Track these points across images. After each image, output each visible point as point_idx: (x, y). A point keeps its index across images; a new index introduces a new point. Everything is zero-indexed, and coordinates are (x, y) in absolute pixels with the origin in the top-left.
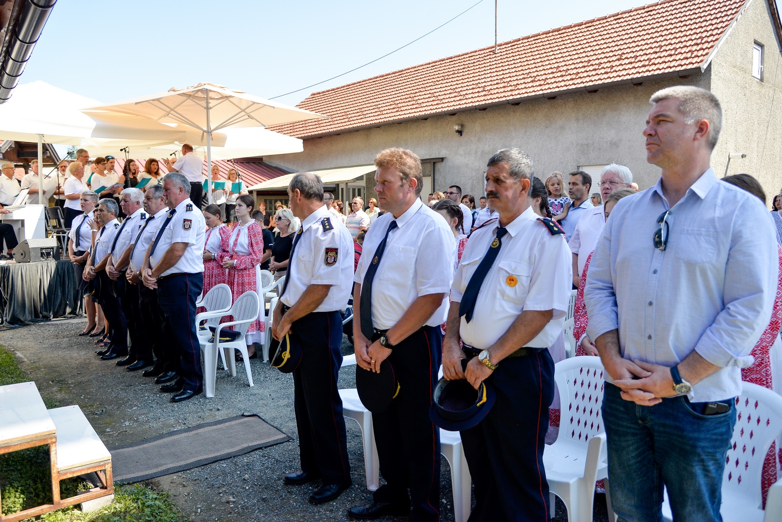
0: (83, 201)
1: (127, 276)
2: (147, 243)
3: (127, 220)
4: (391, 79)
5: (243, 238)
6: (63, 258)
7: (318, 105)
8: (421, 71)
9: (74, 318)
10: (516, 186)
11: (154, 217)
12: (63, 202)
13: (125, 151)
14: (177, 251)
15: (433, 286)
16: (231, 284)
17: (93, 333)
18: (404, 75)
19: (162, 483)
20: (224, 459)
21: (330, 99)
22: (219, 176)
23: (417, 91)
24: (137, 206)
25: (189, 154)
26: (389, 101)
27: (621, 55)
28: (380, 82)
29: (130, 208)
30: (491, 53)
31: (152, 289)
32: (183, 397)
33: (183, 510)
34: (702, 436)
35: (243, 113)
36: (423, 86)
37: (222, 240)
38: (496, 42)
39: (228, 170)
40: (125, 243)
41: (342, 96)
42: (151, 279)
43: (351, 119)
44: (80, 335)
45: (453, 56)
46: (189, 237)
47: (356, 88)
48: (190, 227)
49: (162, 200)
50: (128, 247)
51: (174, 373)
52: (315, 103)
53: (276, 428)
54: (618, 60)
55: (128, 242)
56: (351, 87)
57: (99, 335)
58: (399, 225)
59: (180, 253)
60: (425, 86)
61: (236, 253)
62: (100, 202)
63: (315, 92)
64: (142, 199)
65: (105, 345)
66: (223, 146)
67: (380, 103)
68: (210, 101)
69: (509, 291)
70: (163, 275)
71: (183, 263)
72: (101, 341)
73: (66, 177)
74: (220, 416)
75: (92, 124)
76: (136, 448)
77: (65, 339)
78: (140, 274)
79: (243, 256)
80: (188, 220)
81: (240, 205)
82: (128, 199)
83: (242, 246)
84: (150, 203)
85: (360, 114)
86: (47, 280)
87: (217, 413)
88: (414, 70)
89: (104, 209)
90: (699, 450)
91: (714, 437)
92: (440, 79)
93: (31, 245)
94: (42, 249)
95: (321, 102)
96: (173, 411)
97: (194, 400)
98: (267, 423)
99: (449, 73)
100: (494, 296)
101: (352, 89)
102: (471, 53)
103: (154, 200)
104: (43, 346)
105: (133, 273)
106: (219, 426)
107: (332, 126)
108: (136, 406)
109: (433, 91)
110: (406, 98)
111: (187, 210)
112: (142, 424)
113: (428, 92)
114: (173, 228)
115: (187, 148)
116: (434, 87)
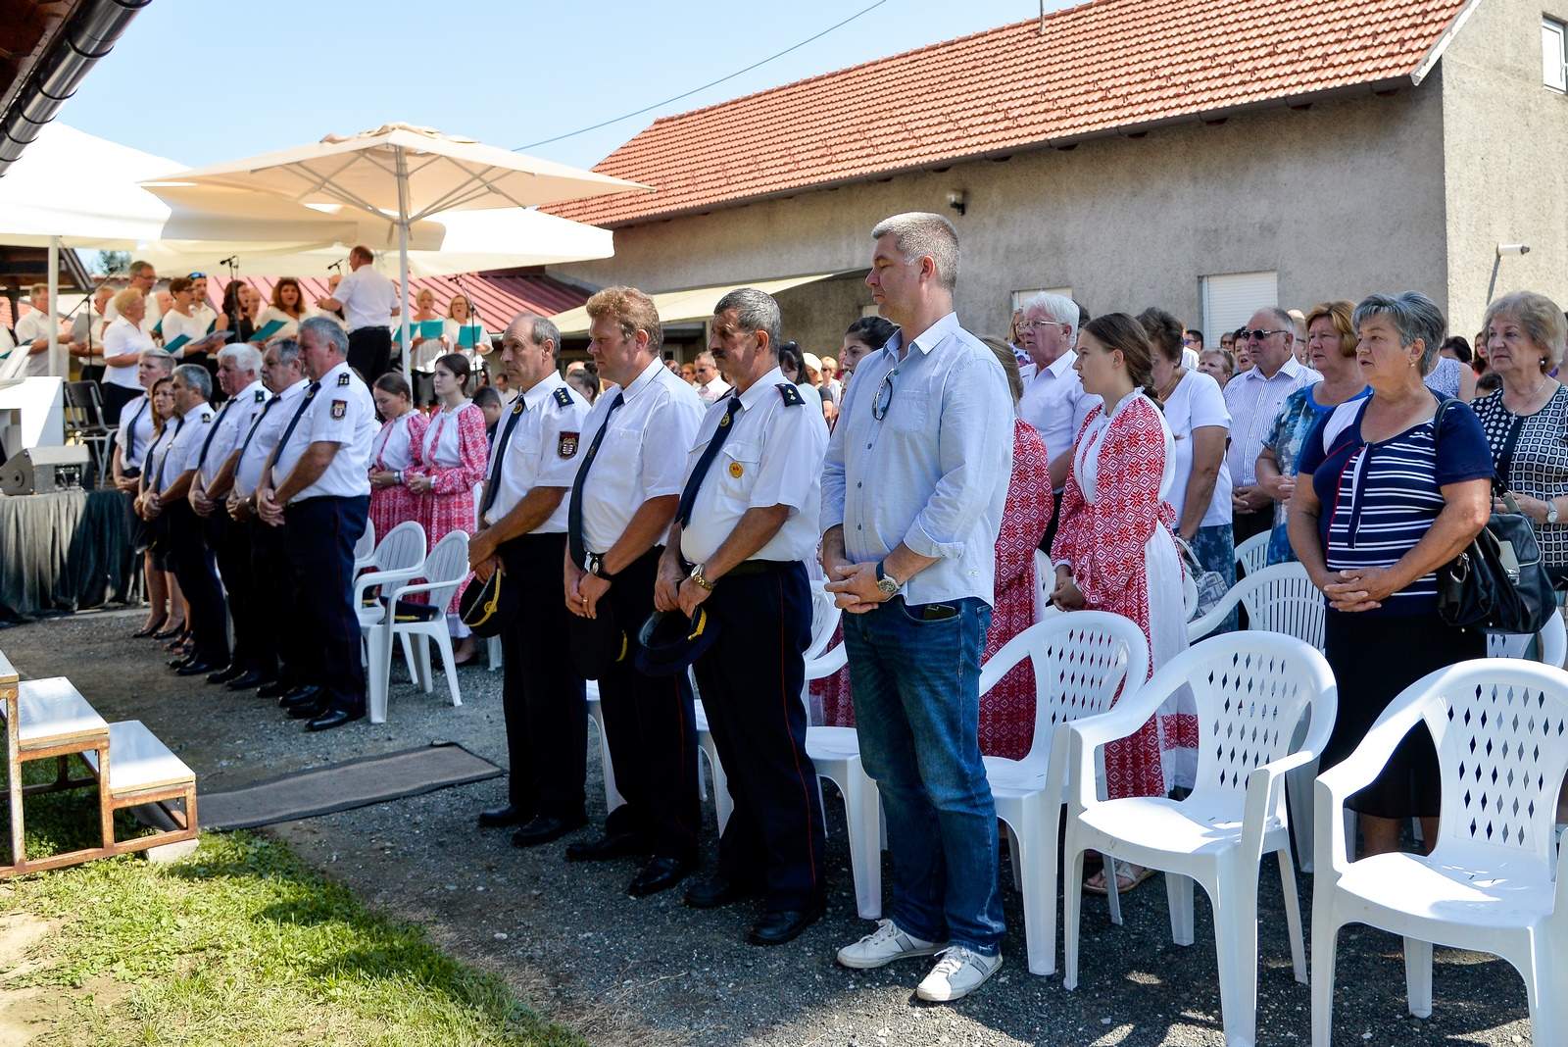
0: (144, 368)
1: (229, 506)
2: (267, 445)
3: (229, 404)
4: (824, 89)
5: (449, 435)
6: (101, 485)
7: (668, 147)
8: (887, 72)
9: (122, 608)
10: (748, 341)
11: (279, 398)
12: (99, 371)
13: (231, 264)
14: (320, 456)
15: (661, 485)
16: (426, 522)
17: (161, 631)
18: (853, 81)
19: (278, 831)
20: (387, 801)
21: (694, 134)
22: (432, 312)
23: (875, 117)
24: (248, 379)
25: (363, 269)
26: (814, 139)
27: (1275, 45)
28: (801, 95)
29: (236, 382)
30: (1033, 35)
31: (274, 525)
32: (327, 722)
33: (309, 859)
34: (920, 646)
35: (477, 183)
36: (887, 106)
37: (413, 440)
38: (1042, 10)
39: (453, 295)
40: (225, 448)
41: (719, 128)
42: (273, 507)
43: (733, 180)
44: (136, 636)
45: (957, 39)
46: (343, 432)
47: (751, 108)
48: (343, 414)
49: (296, 366)
50: (232, 454)
51: (315, 688)
52: (662, 142)
53: (487, 760)
54: (1270, 55)
55: (231, 445)
56: (739, 105)
57: (174, 634)
58: (625, 401)
59: (325, 460)
60: (891, 106)
61: (436, 463)
62: (176, 369)
63: (663, 116)
64: (259, 364)
65: (186, 651)
66: (437, 249)
67: (796, 143)
68: (409, 159)
69: (733, 483)
70: (294, 500)
71: (331, 479)
72: (178, 644)
73: (106, 319)
74: (389, 747)
75: (165, 212)
76: (238, 792)
77: (106, 645)
78: (254, 501)
79: (448, 469)
80: (340, 402)
81: (442, 374)
82: (231, 366)
83: (448, 450)
84: (272, 372)
85: (752, 167)
86: (67, 530)
87: (386, 744)
88: (872, 69)
89: (181, 384)
90: (917, 664)
91: (938, 648)
92: (924, 90)
93: (36, 461)
94: (57, 467)
95: (675, 139)
96: (307, 743)
97: (351, 727)
98: (472, 754)
99: (942, 79)
100: (715, 491)
101: (742, 110)
102: (992, 33)
103: (280, 367)
104: (63, 656)
105: (238, 502)
106: (386, 761)
107: (692, 196)
108: (240, 739)
109: (906, 119)
110: (850, 134)
111: (339, 385)
112: (252, 762)
113: (896, 121)
114: (315, 414)
115: (362, 256)
116: (908, 110)
